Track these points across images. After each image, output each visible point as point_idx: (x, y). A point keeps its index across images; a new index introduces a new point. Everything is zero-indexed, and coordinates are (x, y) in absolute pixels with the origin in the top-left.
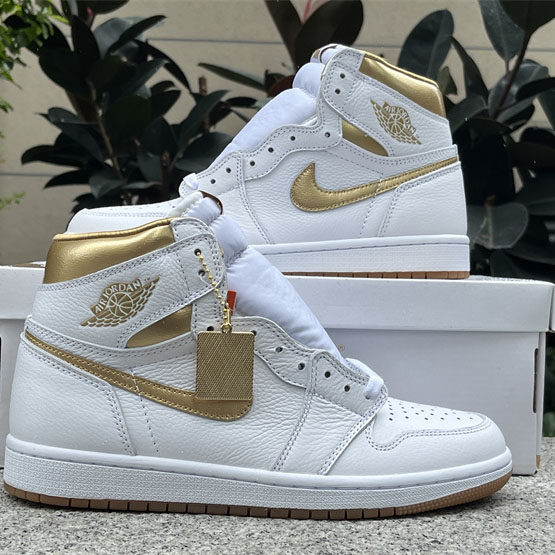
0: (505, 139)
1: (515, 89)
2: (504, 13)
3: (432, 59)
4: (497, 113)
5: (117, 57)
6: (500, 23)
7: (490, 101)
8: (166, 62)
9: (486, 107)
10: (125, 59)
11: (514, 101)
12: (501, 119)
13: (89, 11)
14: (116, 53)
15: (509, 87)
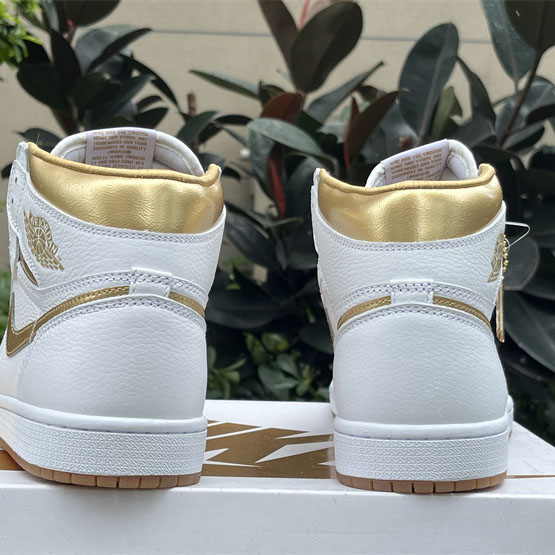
0: (513, 162)
1: (525, 111)
2: (512, 29)
3: (436, 75)
4: (506, 137)
5: (99, 74)
6: (508, 41)
7: (497, 124)
8: (152, 78)
9: (493, 133)
10: (107, 77)
11: (523, 124)
12: (509, 143)
13: (70, 23)
14: (97, 69)
15: (518, 109)
